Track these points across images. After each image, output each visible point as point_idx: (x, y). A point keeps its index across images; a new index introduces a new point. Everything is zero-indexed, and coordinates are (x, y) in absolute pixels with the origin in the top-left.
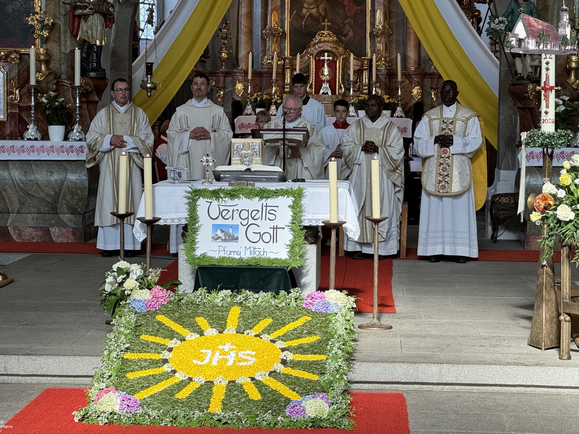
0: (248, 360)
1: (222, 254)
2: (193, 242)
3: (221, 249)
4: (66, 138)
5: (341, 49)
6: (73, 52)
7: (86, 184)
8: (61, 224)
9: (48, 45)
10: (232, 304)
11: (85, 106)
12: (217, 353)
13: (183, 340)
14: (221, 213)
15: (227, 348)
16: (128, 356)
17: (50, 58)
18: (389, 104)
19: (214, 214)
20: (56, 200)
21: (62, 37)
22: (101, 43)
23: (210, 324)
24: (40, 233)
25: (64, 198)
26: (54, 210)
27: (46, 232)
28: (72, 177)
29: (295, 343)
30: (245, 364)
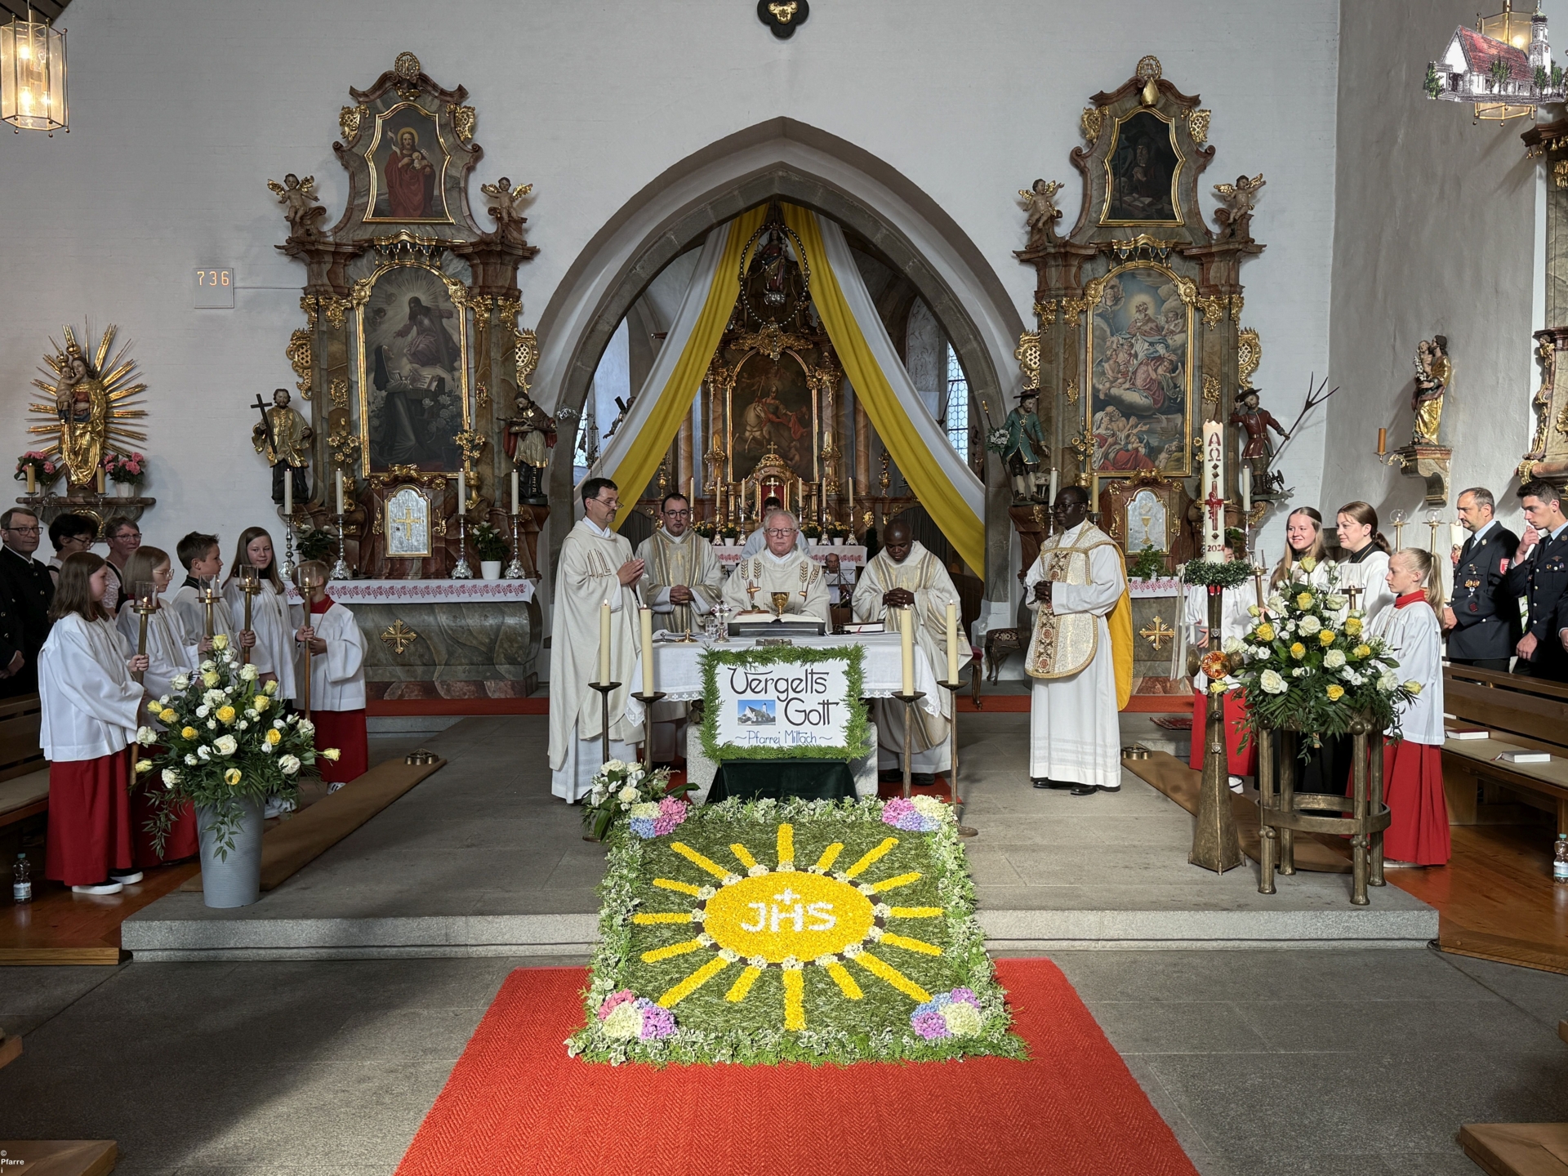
0: (824, 921)
1: (754, 743)
2: (713, 726)
3: (752, 735)
4: (502, 576)
5: (788, 474)
6: (509, 476)
7: (528, 629)
8: (498, 676)
9: (480, 468)
10: (778, 821)
11: (523, 537)
12: (775, 909)
13: (718, 885)
14: (749, 684)
15: (787, 897)
16: (641, 919)
17: (482, 483)
18: (841, 531)
19: (740, 684)
20: (491, 648)
21: (496, 460)
22: (541, 464)
23: (754, 855)
24: (472, 688)
25: (501, 646)
26: (489, 660)
27: (480, 686)
28: (511, 621)
29: (886, 886)
30: (822, 927)
